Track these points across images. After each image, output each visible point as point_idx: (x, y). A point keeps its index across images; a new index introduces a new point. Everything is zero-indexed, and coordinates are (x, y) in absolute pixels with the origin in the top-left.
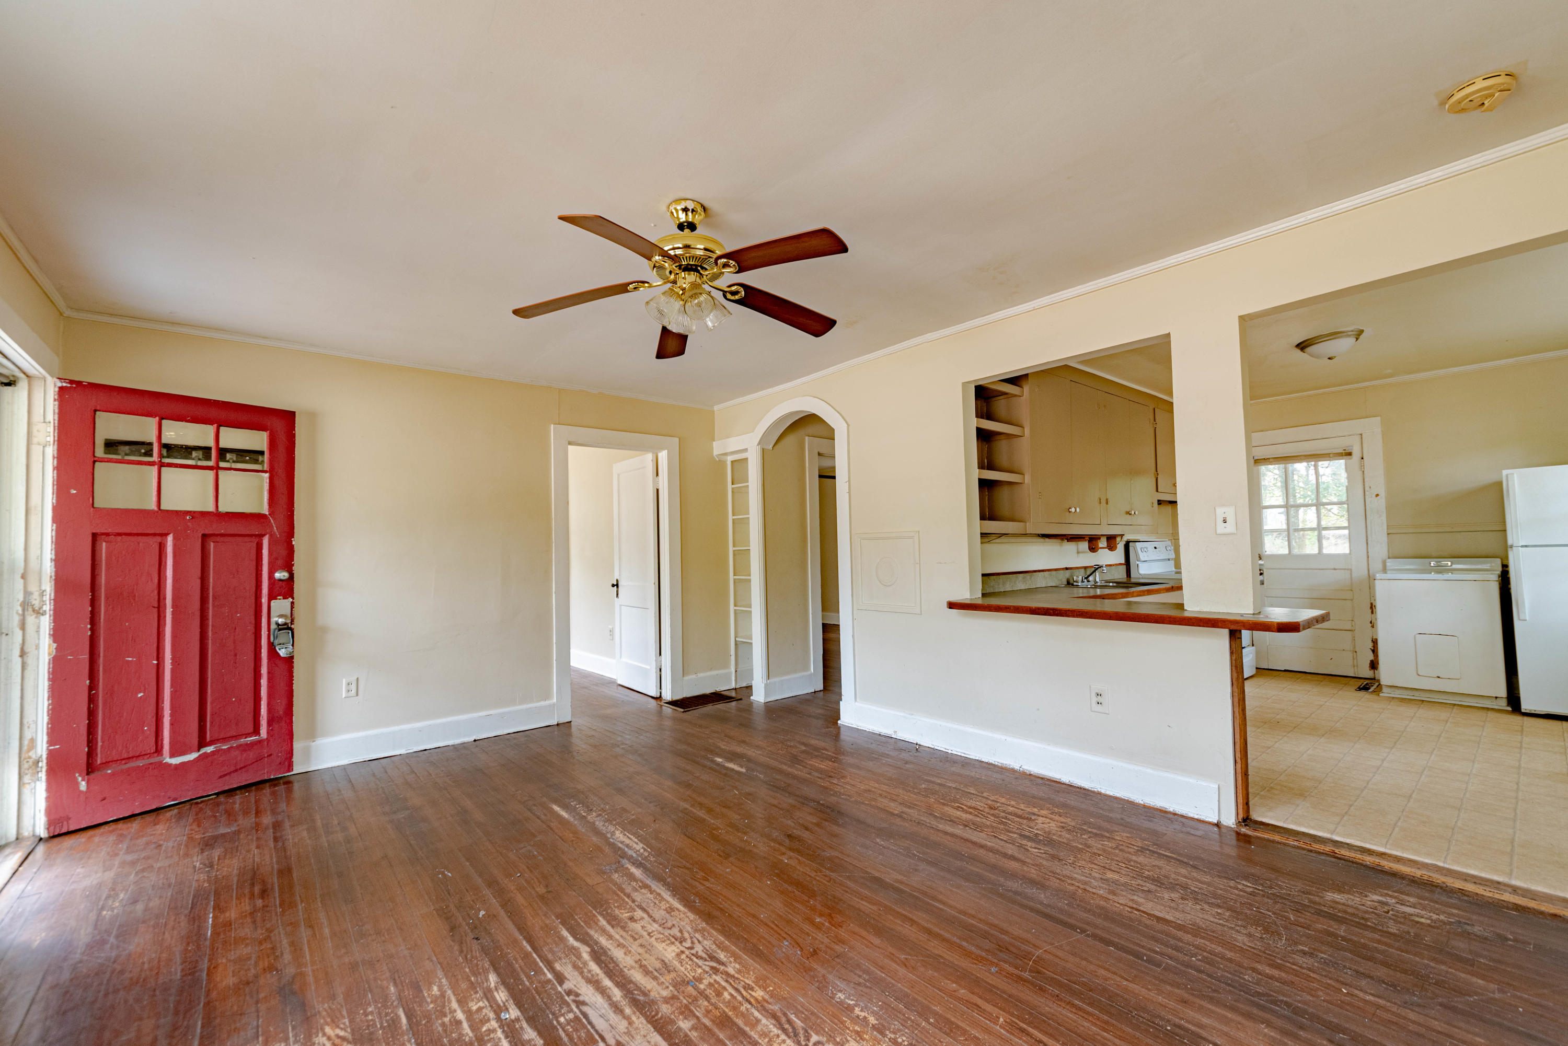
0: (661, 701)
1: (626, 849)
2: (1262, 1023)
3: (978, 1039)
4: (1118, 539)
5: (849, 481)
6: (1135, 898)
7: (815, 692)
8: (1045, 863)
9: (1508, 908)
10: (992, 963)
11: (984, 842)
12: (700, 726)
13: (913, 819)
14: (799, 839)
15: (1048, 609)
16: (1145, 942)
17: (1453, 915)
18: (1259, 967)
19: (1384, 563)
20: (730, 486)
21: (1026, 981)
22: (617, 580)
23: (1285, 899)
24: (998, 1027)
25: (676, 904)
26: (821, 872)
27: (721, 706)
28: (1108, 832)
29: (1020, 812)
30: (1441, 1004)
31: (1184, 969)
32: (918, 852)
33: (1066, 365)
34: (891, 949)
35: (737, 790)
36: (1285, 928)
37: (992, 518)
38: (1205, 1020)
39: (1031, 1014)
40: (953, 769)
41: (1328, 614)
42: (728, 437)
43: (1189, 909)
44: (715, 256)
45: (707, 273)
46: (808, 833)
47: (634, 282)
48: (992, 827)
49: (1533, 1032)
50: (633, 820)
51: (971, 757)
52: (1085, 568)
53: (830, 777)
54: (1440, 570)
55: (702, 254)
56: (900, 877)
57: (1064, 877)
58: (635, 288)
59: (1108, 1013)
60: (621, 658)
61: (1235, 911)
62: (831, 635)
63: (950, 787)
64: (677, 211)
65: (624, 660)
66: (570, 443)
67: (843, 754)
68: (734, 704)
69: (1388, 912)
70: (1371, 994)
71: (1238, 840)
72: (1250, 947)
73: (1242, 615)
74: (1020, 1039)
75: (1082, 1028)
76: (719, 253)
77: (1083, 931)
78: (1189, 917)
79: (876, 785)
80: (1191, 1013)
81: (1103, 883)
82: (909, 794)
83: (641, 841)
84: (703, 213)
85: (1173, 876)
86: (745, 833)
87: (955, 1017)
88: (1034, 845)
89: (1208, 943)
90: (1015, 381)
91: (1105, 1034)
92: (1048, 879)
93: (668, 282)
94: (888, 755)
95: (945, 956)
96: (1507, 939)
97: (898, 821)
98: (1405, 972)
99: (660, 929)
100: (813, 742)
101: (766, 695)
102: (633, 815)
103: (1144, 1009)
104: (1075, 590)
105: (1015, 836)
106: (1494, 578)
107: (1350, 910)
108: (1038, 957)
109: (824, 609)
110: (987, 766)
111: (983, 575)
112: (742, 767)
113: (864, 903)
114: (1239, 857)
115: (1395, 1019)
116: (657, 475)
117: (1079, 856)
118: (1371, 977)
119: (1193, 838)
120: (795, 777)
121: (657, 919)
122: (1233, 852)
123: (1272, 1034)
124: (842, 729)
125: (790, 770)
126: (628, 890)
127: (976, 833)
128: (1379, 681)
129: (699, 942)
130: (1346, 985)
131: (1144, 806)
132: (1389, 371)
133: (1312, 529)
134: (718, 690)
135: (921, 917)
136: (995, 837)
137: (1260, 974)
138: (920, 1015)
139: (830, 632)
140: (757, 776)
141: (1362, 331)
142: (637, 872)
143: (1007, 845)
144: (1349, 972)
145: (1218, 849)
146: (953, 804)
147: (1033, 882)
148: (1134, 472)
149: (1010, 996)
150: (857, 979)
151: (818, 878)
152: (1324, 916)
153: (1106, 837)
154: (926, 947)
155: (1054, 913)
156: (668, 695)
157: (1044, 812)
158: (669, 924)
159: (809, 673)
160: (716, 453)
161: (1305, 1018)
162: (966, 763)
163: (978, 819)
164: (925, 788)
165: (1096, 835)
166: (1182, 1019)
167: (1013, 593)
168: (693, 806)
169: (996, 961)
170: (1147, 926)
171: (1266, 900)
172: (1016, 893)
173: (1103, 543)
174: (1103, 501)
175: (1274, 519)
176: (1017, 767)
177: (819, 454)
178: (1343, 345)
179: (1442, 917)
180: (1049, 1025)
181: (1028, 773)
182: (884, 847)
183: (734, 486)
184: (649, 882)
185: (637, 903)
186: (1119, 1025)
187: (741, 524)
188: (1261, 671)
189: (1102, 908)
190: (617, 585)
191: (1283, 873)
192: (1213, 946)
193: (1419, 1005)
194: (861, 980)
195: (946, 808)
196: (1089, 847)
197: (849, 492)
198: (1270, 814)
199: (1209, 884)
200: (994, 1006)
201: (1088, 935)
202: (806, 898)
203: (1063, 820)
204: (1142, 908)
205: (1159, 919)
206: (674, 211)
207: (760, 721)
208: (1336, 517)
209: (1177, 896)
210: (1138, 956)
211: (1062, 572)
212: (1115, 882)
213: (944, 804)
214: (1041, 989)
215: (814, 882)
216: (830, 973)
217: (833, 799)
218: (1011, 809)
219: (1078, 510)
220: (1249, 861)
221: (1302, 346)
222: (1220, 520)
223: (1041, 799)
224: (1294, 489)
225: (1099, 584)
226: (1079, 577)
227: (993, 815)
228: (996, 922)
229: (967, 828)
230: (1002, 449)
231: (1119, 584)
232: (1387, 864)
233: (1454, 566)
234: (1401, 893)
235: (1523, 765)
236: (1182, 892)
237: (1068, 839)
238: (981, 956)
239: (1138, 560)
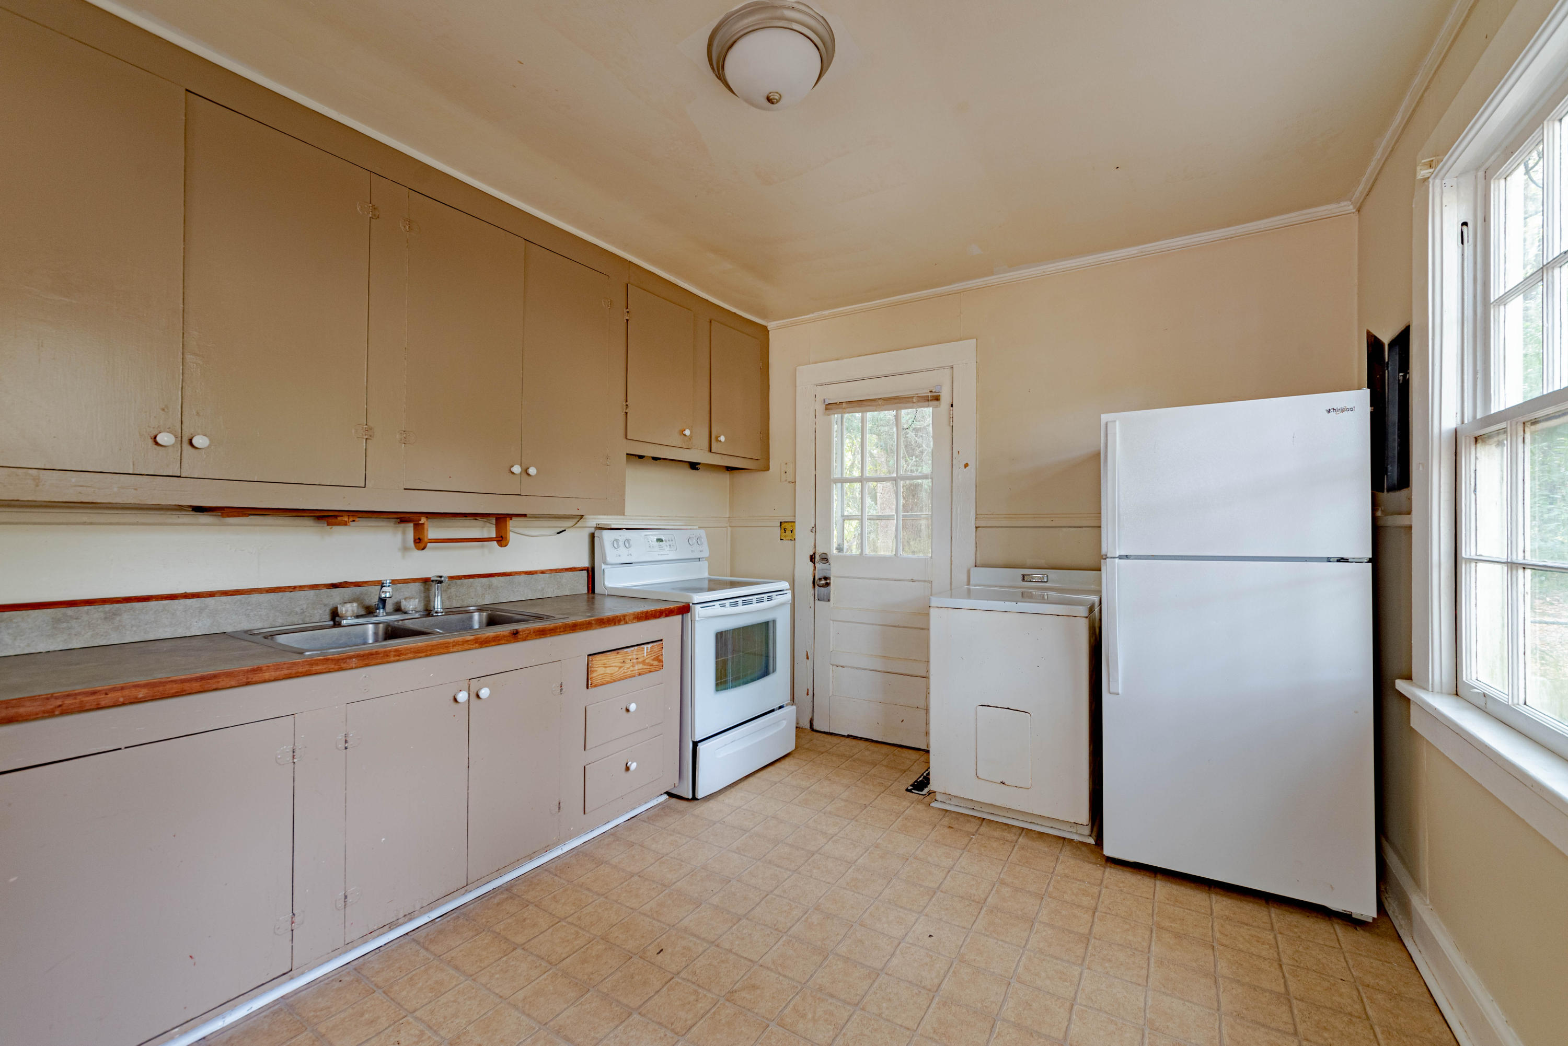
19: (969, 573)
128: (929, 780)
239: (605, 563)
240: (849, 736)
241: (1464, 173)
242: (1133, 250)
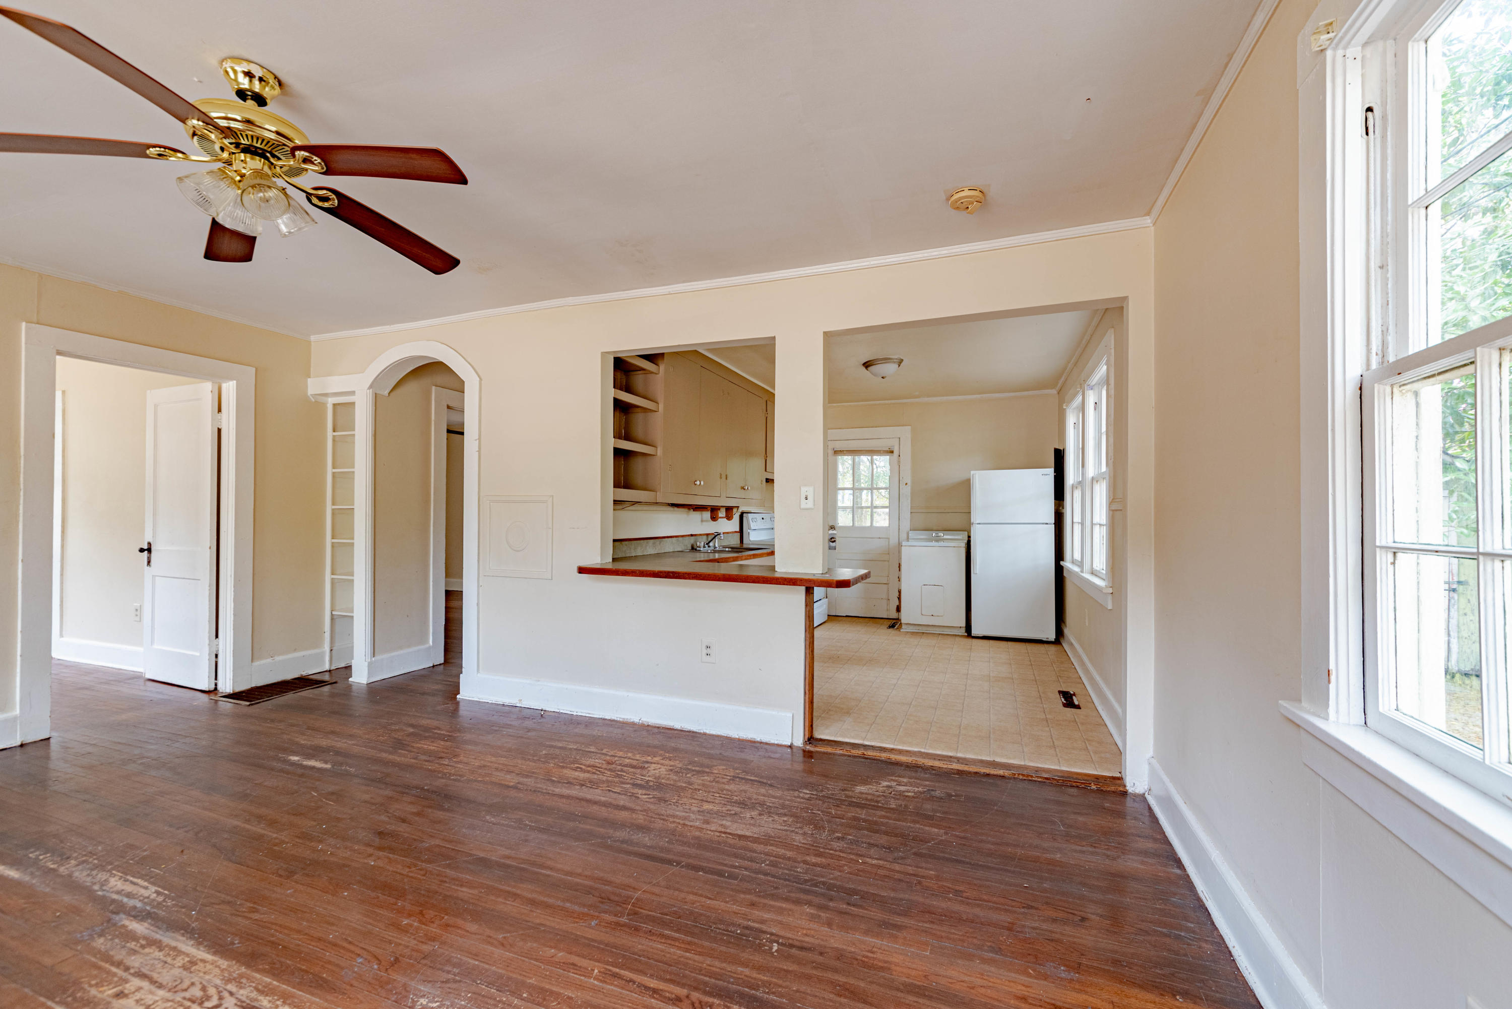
0: (216, 694)
1: (125, 900)
2: (806, 904)
3: (570, 998)
4: (735, 510)
5: (479, 439)
6: (724, 822)
7: (434, 666)
8: (652, 807)
9: (954, 774)
10: (593, 917)
11: (598, 798)
12: (272, 721)
13: (529, 788)
14: (392, 835)
15: (669, 572)
16: (729, 861)
17: (926, 786)
18: (808, 858)
19: (908, 534)
20: (330, 434)
21: (624, 925)
22: (149, 544)
23: (830, 798)
24: (592, 980)
25: (201, 954)
26: (415, 866)
27: (307, 693)
28: (708, 768)
29: (634, 763)
30: (915, 854)
31: (754, 876)
32: (530, 822)
33: (696, 351)
34: (488, 932)
35: (317, 791)
36: (829, 822)
37: (627, 486)
38: (767, 916)
39: (624, 956)
40: (577, 730)
41: (869, 573)
42: (329, 374)
43: (763, 822)
44: (291, 145)
45: (280, 163)
46: (404, 825)
47: (160, 147)
48: (608, 781)
49: (959, 858)
50: (144, 858)
51: (595, 716)
52: (707, 535)
53: (442, 758)
54: (938, 539)
55: (273, 138)
56: (507, 852)
57: (667, 816)
58: (160, 155)
59: (693, 934)
60: (152, 643)
61: (796, 816)
62: (453, 604)
63: (571, 749)
64: (235, 72)
65: (156, 646)
66: (59, 353)
67: (459, 731)
68: (326, 689)
69: (891, 793)
70: (877, 859)
71: (804, 756)
72: (803, 843)
73: (814, 575)
74: (612, 984)
75: (668, 955)
76: (298, 142)
77: (678, 863)
78: (763, 829)
79: (493, 759)
80: (757, 913)
81: (699, 815)
82: (528, 762)
83: (153, 884)
84: (277, 87)
85: (755, 796)
86: (320, 842)
87: (550, 983)
88: (644, 792)
89: (774, 848)
90: (653, 358)
91: (688, 954)
92: (654, 822)
93: (220, 160)
94: (511, 725)
95: (548, 923)
96: (952, 796)
97: (513, 793)
98: (896, 835)
99: (169, 995)
100: (424, 722)
101: (370, 674)
102: (145, 850)
103: (721, 921)
104: (698, 554)
105: (628, 786)
106: (963, 544)
107: (869, 797)
108: (637, 898)
109: (448, 575)
110: (610, 723)
111: (615, 541)
112: (326, 762)
113: (464, 889)
114: (804, 771)
115: (887, 873)
116: (220, 410)
117: (682, 794)
118: (877, 846)
119: (772, 761)
120: (394, 764)
121: (164, 983)
122: (799, 767)
123: (812, 911)
124: (461, 704)
125: (391, 757)
126: (119, 955)
127: (591, 790)
128: (900, 620)
129: (231, 994)
130: (861, 856)
131: (739, 740)
132: (917, 393)
133: (867, 507)
134: (304, 674)
135: (526, 890)
136: (609, 791)
137: (808, 864)
138: (513, 993)
139: (453, 598)
140: (346, 771)
141: (902, 360)
142: (138, 927)
143: (620, 796)
144: (865, 845)
145: (789, 767)
146: (572, 766)
147: (640, 828)
148: (748, 454)
149: (607, 945)
150: (445, 976)
151: (411, 874)
152: (854, 806)
153: (706, 772)
154: (528, 919)
155: (655, 853)
156: (227, 685)
157: (656, 759)
158: (186, 983)
159: (427, 646)
160: (311, 391)
161: (833, 891)
162: (590, 722)
163: (596, 777)
164: (545, 754)
165: (698, 772)
166: (749, 920)
167: (644, 557)
168: (247, 821)
169: (597, 914)
170: (730, 846)
171: (818, 802)
172: (623, 842)
173: (722, 513)
174: (723, 477)
175: (845, 499)
176: (636, 720)
177: (448, 407)
178: (890, 369)
179: (920, 789)
180: (640, 961)
181: (646, 724)
182: (494, 824)
183: (335, 434)
184: (158, 936)
185: (132, 971)
186: (700, 942)
187: (344, 480)
188: (832, 618)
189: (698, 838)
190: (149, 550)
191: (831, 777)
192: (778, 850)
193: (902, 858)
194: (451, 976)
195: (565, 771)
196: (691, 784)
197: (479, 451)
198: (827, 731)
199: (780, 798)
200: (590, 959)
201: (682, 867)
202: (392, 900)
203: (672, 763)
204: (728, 831)
205: (740, 837)
206: (229, 70)
207: (360, 707)
208: (882, 499)
209: (755, 813)
210: (720, 874)
211: (687, 538)
212: (709, 812)
213: (563, 767)
214: (637, 929)
215: (406, 880)
216: (412, 979)
217: (440, 782)
218: (627, 761)
219: (702, 483)
220: (810, 772)
221: (867, 365)
222: (803, 497)
223: (655, 747)
224: (859, 476)
225: (717, 549)
226: (701, 543)
227: (610, 770)
228: (601, 875)
229: (584, 787)
230: (638, 422)
231: (734, 549)
232: (894, 757)
233: (945, 537)
234: (900, 777)
235: (970, 672)
236: (760, 809)
237: (675, 781)
238: (583, 913)
239: (749, 529)
240: (847, 616)
241: (1074, 408)
242: (978, 396)
